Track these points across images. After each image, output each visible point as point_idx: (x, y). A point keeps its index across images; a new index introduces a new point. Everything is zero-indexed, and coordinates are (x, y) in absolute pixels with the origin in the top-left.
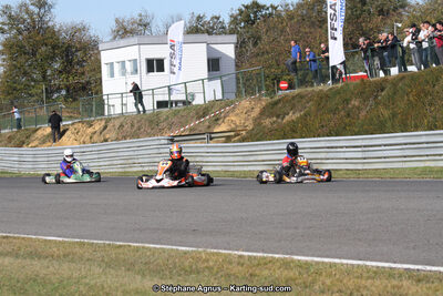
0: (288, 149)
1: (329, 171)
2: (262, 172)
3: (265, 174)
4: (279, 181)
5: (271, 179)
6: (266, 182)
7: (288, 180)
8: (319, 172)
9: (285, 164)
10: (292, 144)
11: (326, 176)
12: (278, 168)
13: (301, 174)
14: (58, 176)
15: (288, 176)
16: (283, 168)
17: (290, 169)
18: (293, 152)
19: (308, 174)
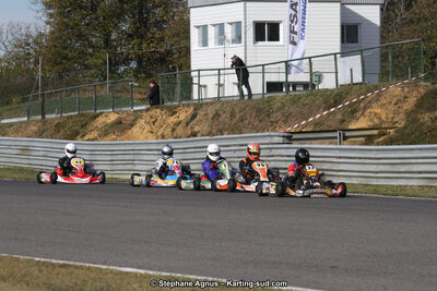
0: (297, 156)
1: (343, 184)
3: (265, 185)
4: (281, 194)
5: (273, 191)
7: (293, 193)
8: (331, 185)
9: (291, 174)
10: (303, 151)
11: (339, 191)
12: (283, 178)
13: (309, 187)
17: (297, 179)
19: (317, 187)
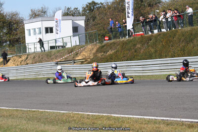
2: (169, 76)
3: (171, 77)
4: (180, 80)
5: (175, 79)
6: (171, 81)
7: (185, 80)
9: (182, 71)
10: (186, 60)
12: (178, 73)
13: (192, 76)
14: (54, 80)
15: (184, 77)
16: (181, 73)
18: (186, 64)
19: (195, 76)
